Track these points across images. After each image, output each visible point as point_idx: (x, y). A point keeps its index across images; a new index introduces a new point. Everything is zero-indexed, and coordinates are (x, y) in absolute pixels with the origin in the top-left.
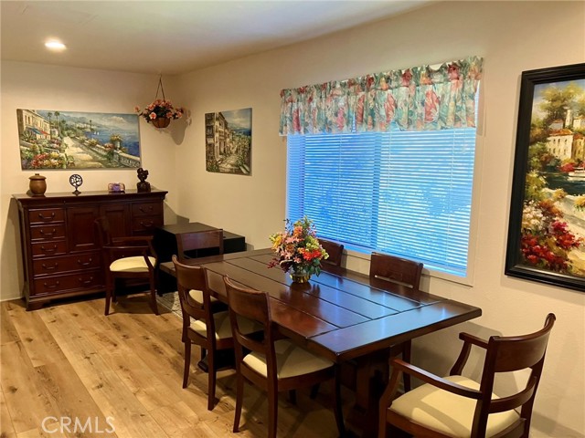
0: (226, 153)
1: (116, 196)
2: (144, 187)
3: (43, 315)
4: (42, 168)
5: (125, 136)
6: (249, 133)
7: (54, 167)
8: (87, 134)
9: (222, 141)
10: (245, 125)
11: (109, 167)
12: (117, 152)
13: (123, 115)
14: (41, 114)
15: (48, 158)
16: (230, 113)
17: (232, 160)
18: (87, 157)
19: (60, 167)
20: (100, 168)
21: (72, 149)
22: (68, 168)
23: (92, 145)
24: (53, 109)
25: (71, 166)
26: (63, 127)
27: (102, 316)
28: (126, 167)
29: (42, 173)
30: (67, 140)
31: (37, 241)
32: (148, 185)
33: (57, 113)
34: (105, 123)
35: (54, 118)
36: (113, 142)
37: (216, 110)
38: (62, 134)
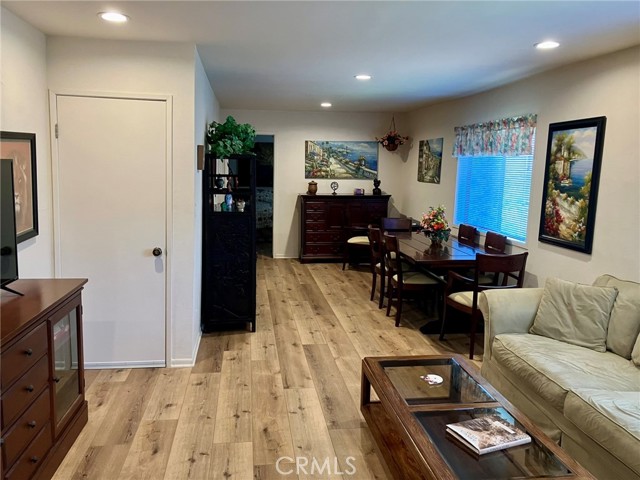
0: (428, 169)
1: (359, 197)
2: (377, 191)
3: (309, 266)
4: (316, 177)
5: (368, 157)
6: (441, 155)
7: (323, 177)
8: (344, 155)
9: (427, 160)
10: (439, 150)
11: (356, 178)
12: (362, 167)
13: (367, 143)
14: (318, 143)
15: (320, 171)
16: (432, 140)
17: (431, 173)
18: (343, 171)
19: (326, 177)
20: (350, 178)
21: (335, 166)
22: (331, 178)
23: (347, 163)
24: (325, 140)
25: (333, 177)
26: (330, 151)
27: (341, 270)
28: (367, 178)
29: (316, 181)
30: (332, 160)
31: (309, 221)
32: (380, 190)
33: (327, 143)
34: (356, 148)
35: (325, 146)
36: (360, 161)
37: (425, 139)
38: (329, 157)
